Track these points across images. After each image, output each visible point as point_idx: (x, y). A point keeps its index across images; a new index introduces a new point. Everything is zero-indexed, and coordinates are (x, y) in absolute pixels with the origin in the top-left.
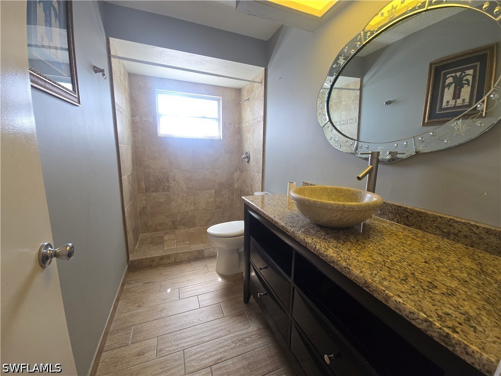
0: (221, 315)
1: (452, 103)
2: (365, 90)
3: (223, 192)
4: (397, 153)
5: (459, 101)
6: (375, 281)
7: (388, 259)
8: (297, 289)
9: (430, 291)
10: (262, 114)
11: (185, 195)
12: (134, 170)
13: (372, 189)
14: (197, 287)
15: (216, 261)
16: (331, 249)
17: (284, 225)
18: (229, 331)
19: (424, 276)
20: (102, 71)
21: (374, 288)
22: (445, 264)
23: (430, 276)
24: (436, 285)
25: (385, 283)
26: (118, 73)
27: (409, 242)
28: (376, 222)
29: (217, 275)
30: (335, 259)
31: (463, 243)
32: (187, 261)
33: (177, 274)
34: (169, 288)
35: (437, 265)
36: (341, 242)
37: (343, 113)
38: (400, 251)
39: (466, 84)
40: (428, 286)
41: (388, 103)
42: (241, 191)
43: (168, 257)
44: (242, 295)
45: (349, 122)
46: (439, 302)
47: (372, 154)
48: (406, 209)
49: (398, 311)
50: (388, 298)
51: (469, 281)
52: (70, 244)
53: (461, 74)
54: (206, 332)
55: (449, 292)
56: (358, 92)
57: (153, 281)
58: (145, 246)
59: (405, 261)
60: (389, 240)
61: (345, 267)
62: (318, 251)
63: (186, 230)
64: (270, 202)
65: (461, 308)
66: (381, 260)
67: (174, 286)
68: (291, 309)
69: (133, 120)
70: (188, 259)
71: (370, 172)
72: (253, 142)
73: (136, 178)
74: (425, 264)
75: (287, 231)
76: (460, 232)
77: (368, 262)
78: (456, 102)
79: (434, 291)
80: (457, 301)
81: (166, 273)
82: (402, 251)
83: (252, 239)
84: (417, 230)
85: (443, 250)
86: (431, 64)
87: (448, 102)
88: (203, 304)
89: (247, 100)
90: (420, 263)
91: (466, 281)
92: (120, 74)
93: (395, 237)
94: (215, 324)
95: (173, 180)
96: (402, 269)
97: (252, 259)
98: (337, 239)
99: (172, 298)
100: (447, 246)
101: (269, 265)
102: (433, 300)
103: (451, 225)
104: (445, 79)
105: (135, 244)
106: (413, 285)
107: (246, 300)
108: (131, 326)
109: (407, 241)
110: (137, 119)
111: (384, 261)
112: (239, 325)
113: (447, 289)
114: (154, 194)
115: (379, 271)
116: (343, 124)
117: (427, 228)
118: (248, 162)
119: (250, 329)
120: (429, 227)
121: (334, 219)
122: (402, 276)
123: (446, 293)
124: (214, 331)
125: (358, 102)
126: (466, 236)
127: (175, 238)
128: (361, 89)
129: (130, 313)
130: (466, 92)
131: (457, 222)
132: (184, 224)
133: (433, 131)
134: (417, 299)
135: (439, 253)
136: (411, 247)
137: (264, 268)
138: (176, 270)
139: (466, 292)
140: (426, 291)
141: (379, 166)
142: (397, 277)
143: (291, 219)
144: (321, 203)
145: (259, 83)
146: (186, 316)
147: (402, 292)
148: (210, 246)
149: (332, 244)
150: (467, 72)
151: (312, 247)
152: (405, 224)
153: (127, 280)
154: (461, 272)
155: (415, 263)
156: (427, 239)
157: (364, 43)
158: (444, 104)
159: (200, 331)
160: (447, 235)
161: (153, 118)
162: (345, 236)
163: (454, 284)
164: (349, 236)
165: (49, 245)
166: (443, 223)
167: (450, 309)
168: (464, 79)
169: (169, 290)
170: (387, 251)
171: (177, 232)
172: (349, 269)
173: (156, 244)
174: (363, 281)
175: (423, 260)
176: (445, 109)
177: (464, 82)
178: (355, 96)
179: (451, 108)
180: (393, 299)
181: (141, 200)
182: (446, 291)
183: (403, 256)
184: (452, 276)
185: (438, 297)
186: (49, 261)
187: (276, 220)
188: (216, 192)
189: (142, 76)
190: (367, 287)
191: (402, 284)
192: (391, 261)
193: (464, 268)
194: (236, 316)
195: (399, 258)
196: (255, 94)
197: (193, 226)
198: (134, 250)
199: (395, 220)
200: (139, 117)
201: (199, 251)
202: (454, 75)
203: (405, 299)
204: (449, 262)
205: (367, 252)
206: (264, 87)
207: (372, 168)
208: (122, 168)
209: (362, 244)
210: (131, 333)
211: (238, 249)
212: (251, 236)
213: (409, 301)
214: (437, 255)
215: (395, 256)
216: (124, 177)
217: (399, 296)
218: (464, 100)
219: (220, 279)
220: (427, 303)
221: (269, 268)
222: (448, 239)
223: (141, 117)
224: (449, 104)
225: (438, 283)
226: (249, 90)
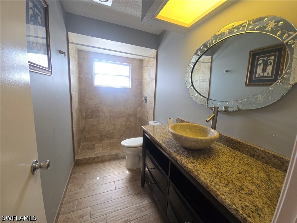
0: (128, 194)
1: (262, 74)
2: (213, 63)
3: (131, 119)
4: (228, 107)
5: (266, 74)
6: (212, 185)
7: (220, 171)
8: (171, 183)
9: (240, 192)
10: (154, 76)
11: (109, 120)
12: (79, 105)
13: (214, 127)
14: (114, 177)
15: (126, 160)
16: (190, 164)
17: (165, 146)
18: (132, 203)
19: (238, 182)
20: (64, 53)
21: (211, 189)
22: (250, 175)
23: (241, 182)
24: (243, 188)
25: (217, 186)
26: (72, 51)
27: (232, 160)
28: (216, 146)
29: (126, 169)
30: (192, 170)
31: (261, 161)
32: (109, 160)
33: (103, 168)
34: (98, 177)
35: (246, 176)
36: (196, 159)
37: (201, 75)
38: (227, 165)
39: (269, 64)
40: (239, 189)
41: (227, 71)
42: (141, 118)
43: (98, 158)
44: (140, 181)
45: (204, 80)
46: (244, 199)
47: (215, 108)
48: (232, 140)
49: (222, 203)
50: (217, 195)
51: (261, 186)
52: (48, 161)
53: (267, 59)
54: (119, 204)
55: (250, 193)
56: (210, 64)
57: (88, 172)
58: (84, 150)
59: (229, 172)
60: (222, 158)
61: (197, 176)
62: (183, 164)
63: (109, 141)
64: (157, 130)
65: (254, 203)
66: (216, 171)
67: (101, 176)
68: (167, 193)
69: (79, 77)
70: (109, 159)
71: (213, 118)
72: (149, 91)
73: (80, 111)
74: (239, 174)
75: (166, 151)
76: (260, 155)
77: (209, 173)
78: (264, 74)
79: (242, 192)
80: (253, 198)
81: (96, 167)
82: (228, 165)
83: (147, 151)
84: (238, 152)
85: (250, 165)
86: (250, 52)
87: (259, 74)
88: (118, 187)
89: (146, 67)
90: (237, 174)
91: (260, 186)
92: (73, 51)
93: (225, 156)
94: (125, 199)
95: (102, 112)
96: (227, 178)
97: (147, 162)
98: (194, 157)
99: (100, 183)
100: (252, 163)
101: (156, 167)
102: (241, 197)
103: (255, 151)
104: (258, 61)
105: (78, 150)
106: (231, 188)
107: (143, 185)
108: (76, 200)
109: (231, 159)
110: (82, 76)
111: (218, 172)
112: (138, 200)
113: (249, 191)
114: (90, 120)
115: (214, 178)
116: (200, 82)
117: (243, 151)
118: (146, 102)
119: (145, 203)
120: (244, 151)
121: (192, 145)
122: (226, 182)
123: (248, 193)
124: (124, 203)
125: (210, 69)
126: (263, 158)
127: (102, 146)
128: (211, 63)
129: (75, 192)
130: (269, 69)
131: (258, 149)
132: (107, 137)
133: (247, 99)
134: (232, 197)
135: (248, 168)
136: (233, 163)
137: (153, 168)
138: (102, 165)
139: (259, 193)
140: (238, 192)
141: (219, 114)
142: (223, 182)
143: (169, 143)
144: (186, 137)
145: (153, 58)
146: (108, 194)
147: (225, 192)
148: (123, 152)
149: (191, 160)
150: (271, 58)
151: (180, 162)
152: (232, 148)
153: (74, 171)
154: (258, 180)
155: (234, 174)
156: (242, 158)
157: (212, 46)
158: (257, 75)
159: (116, 203)
160: (253, 156)
161: (91, 76)
162: (198, 155)
163: (253, 188)
164: (200, 155)
165: (36, 162)
166: (251, 149)
167: (248, 203)
168: (269, 61)
169: (98, 178)
170: (220, 166)
171: (103, 142)
172: (199, 177)
173: (91, 149)
174: (206, 185)
175: (238, 172)
176: (258, 77)
177: (268, 63)
178: (208, 66)
179: (261, 77)
180: (220, 196)
181: (83, 123)
182: (248, 192)
183: (228, 169)
184: (253, 183)
185: (243, 196)
186: (36, 170)
187: (161, 143)
188: (126, 119)
189: (85, 51)
190: (208, 188)
191: (226, 187)
192: (221, 172)
193: (260, 178)
194: (136, 195)
195: (226, 171)
196: (151, 64)
197: (113, 138)
198: (77, 153)
199: (227, 145)
200: (83, 75)
201: (115, 155)
202: (263, 59)
203: (226, 197)
204: (252, 174)
205: (209, 166)
206: (156, 60)
207: (214, 116)
208: (73, 106)
209: (207, 161)
210: (75, 204)
211: (139, 154)
212: (146, 149)
213: (228, 198)
214: (246, 169)
215: (224, 169)
216: (74, 111)
217: (223, 195)
218: (268, 73)
219: (128, 172)
220: (237, 199)
221: (156, 169)
222: (254, 158)
223: (84, 75)
224: (260, 75)
225: (245, 187)
226: (147, 61)
